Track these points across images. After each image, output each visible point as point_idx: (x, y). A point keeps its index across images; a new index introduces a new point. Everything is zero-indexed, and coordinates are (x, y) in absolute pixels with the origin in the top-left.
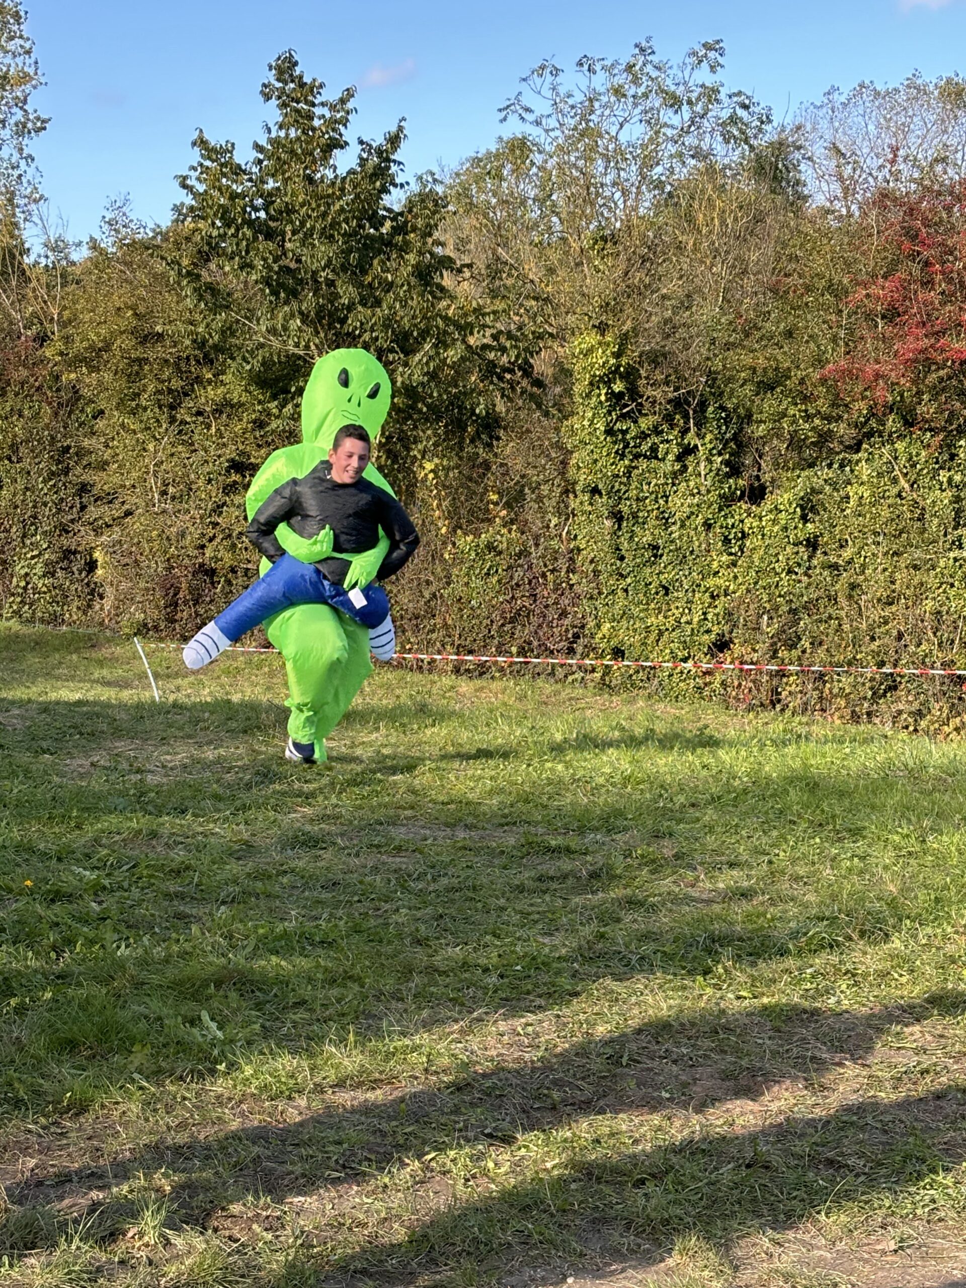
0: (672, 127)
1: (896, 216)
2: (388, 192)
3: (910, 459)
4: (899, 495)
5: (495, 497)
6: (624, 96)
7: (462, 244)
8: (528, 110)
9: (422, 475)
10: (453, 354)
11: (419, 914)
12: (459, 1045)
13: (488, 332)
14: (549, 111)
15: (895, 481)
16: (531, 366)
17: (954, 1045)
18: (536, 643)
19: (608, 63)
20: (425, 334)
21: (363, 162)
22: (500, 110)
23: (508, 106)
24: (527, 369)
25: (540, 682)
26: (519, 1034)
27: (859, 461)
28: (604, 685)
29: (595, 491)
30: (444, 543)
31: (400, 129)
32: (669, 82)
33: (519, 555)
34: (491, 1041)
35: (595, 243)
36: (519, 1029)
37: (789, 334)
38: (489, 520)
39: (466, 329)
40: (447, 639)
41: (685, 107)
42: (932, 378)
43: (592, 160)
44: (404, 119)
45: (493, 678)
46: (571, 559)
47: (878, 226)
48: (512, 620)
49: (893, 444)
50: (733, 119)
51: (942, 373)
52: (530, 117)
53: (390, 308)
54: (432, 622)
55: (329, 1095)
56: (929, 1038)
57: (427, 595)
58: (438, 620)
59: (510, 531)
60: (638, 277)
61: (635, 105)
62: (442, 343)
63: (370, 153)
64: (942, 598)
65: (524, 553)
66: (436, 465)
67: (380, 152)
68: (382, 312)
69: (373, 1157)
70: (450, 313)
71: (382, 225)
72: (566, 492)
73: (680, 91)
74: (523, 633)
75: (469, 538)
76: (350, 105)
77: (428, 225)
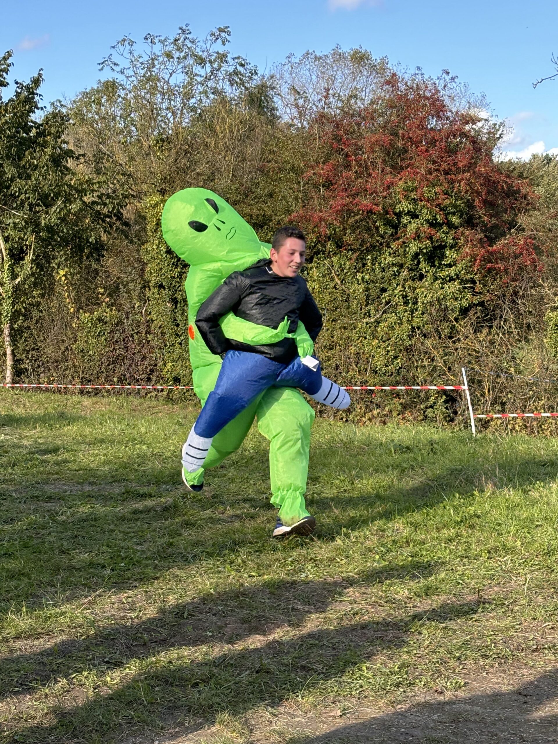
0: (200, 76)
1: (329, 128)
2: (34, 112)
3: (341, 267)
4: (335, 287)
5: (102, 290)
6: (172, 58)
7: (78, 142)
8: (116, 64)
9: (58, 278)
10: (75, 207)
11: (63, 536)
12: (88, 611)
13: (95, 194)
14: (128, 65)
15: (332, 279)
16: (122, 214)
17: (371, 598)
18: (128, 375)
19: (162, 38)
20: (57, 195)
21: (18, 94)
22: (99, 64)
23: (104, 62)
24: (119, 217)
25: (131, 398)
26: (123, 603)
27: (311, 268)
28: (169, 399)
29: (161, 286)
30: (72, 318)
31: (40, 75)
32: (198, 50)
33: (117, 324)
34: (107, 607)
35: (157, 142)
36: (124, 600)
37: (270, 195)
38: (99, 304)
39: (82, 192)
40: (75, 374)
41: (208, 65)
42: (351, 220)
43: (154, 94)
44: (42, 69)
45: (103, 396)
46: (148, 326)
47: (319, 134)
48: (114, 362)
49: (331, 258)
50: (236, 72)
51: (357, 217)
52: (117, 69)
53: (36, 180)
54: (66, 364)
55: (11, 643)
56: (358, 595)
57: (63, 348)
58: (70, 363)
59: (111, 310)
60: (183, 162)
61: (179, 63)
62: (68, 200)
63: (22, 88)
64: (360, 345)
65: (120, 323)
66: (66, 272)
67: (28, 88)
68: (32, 182)
69: (38, 678)
70: (72, 183)
71: (30, 131)
72: (144, 287)
73: (204, 55)
74: (120, 370)
75: (87, 315)
76: (9, 61)
77: (58, 131)
